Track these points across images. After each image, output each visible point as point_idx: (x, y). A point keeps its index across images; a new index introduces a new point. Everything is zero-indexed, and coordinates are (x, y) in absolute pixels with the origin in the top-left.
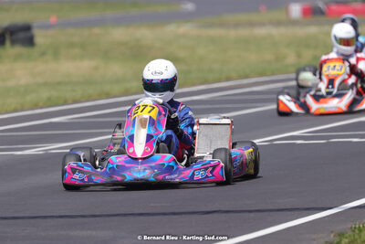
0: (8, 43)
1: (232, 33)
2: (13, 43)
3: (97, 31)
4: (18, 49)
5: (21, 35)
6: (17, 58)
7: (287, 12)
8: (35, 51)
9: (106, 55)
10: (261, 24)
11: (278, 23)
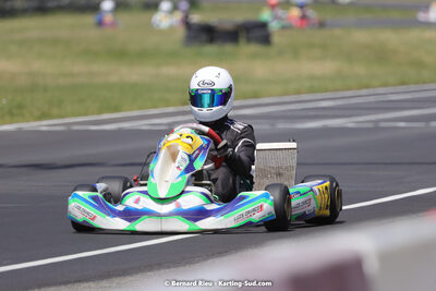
0: (242, 41)
2: (249, 40)
4: (254, 48)
6: (254, 56)
8: (273, 50)
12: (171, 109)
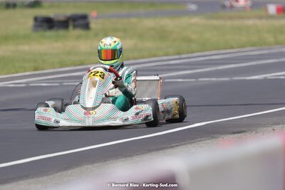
0: (71, 27)
1: (229, 23)
2: (75, 27)
3: (133, 20)
4: (79, 32)
5: (81, 22)
6: (78, 38)
7: (266, 10)
8: (91, 33)
9: (141, 36)
10: (249, 18)
11: (261, 18)
12: (27, 73)
